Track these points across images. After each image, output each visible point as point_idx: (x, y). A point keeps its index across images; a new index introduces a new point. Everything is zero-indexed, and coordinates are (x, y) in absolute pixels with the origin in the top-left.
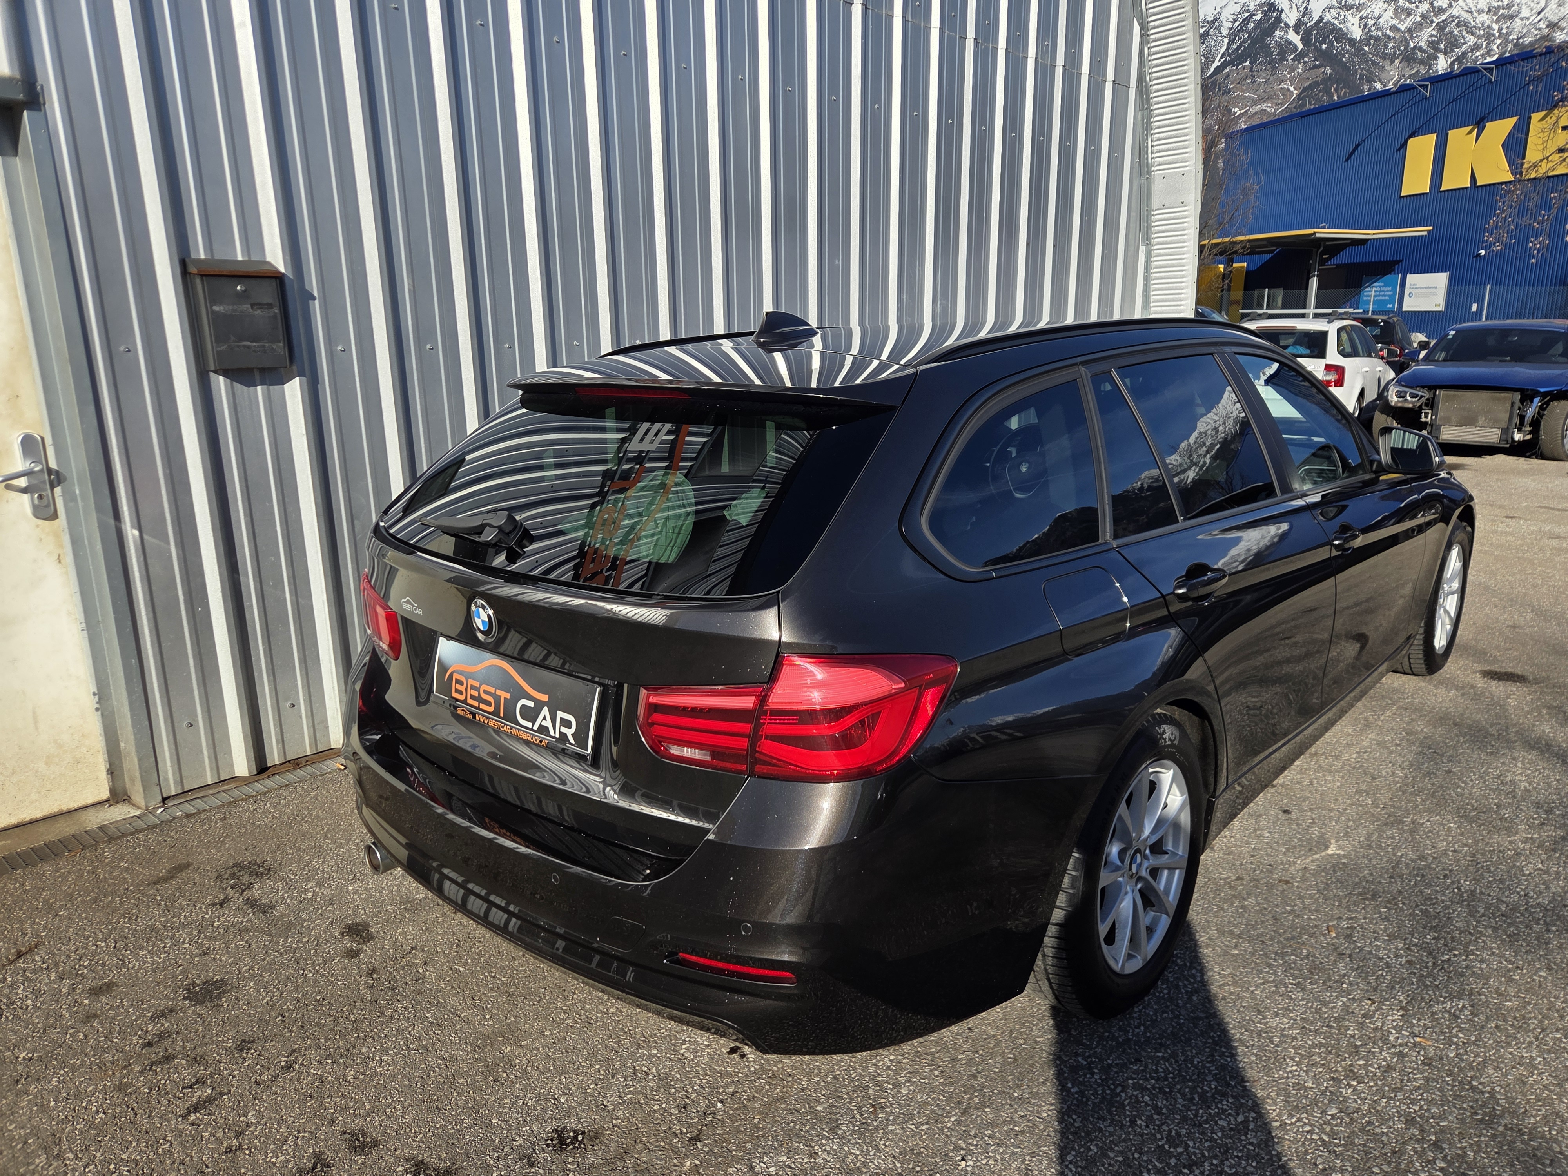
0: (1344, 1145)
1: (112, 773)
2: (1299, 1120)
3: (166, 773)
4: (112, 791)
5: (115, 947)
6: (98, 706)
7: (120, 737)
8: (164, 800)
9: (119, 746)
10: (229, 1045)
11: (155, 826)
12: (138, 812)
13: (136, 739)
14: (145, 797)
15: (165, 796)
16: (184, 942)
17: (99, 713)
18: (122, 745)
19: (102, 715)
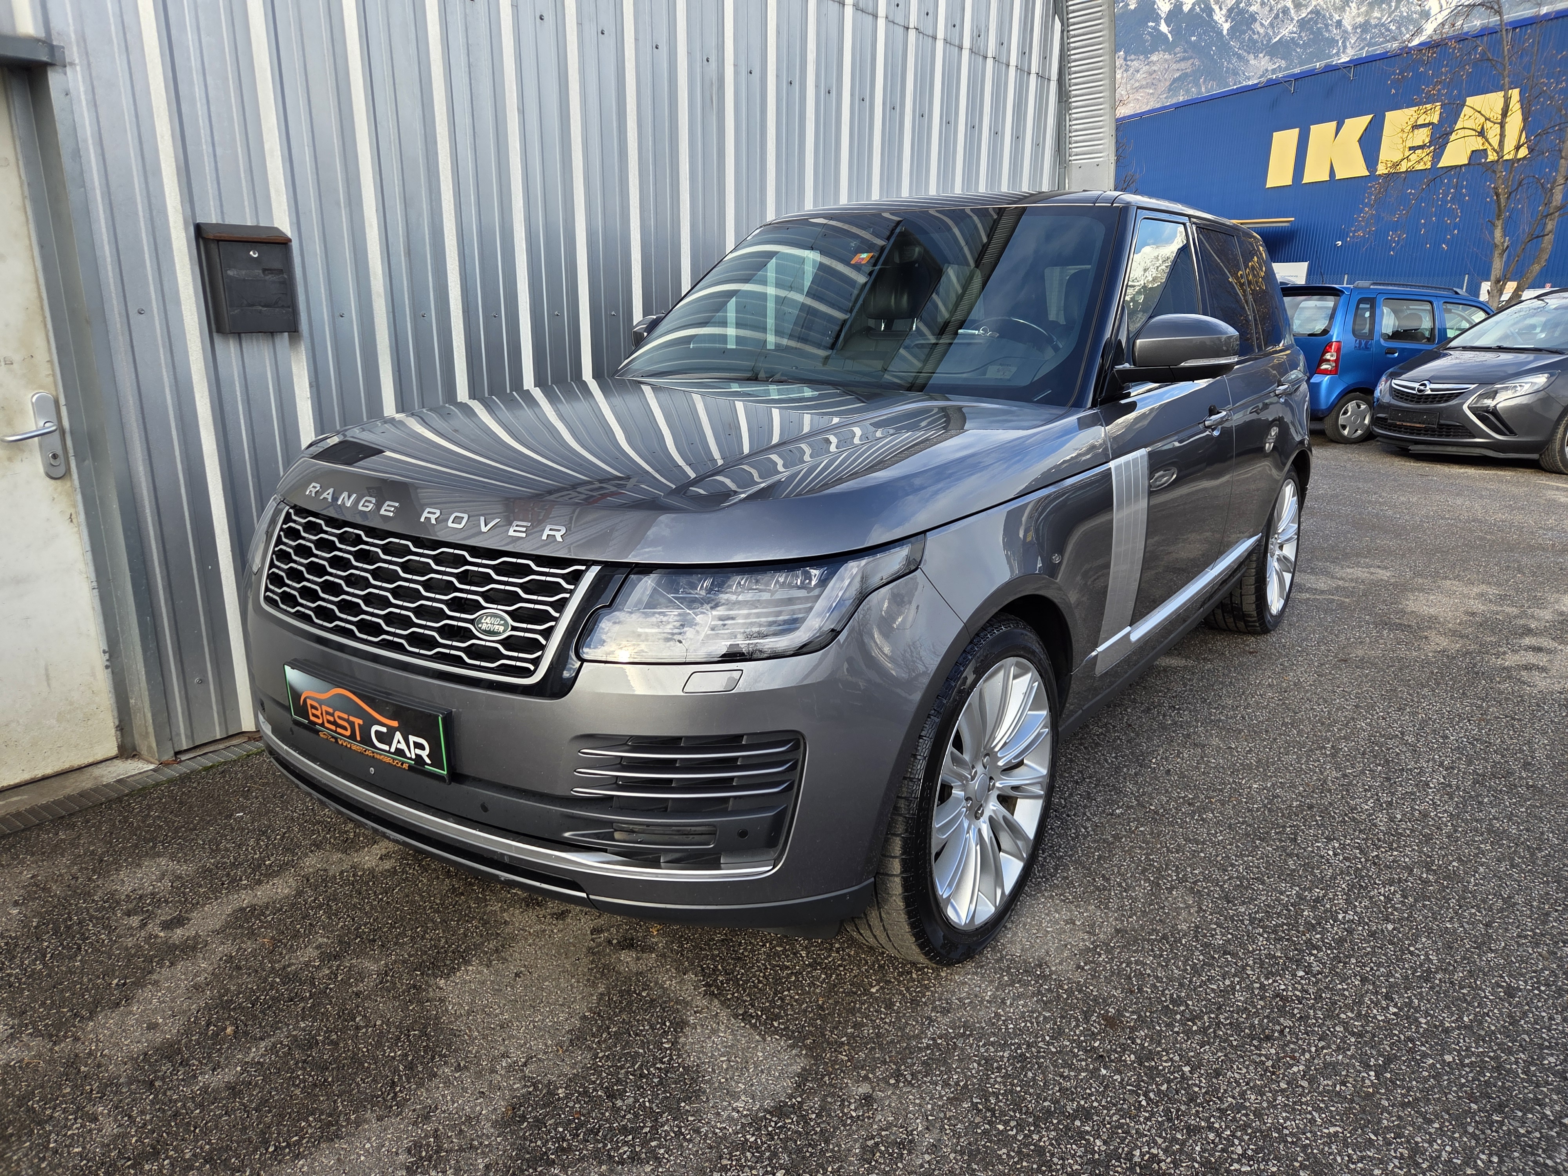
0: (1315, 999)
1: (121, 729)
2: (1274, 981)
3: (178, 728)
4: (121, 747)
6: (108, 663)
7: (130, 695)
8: (177, 753)
9: (130, 702)
12: (152, 767)
13: (150, 696)
14: (158, 753)
15: (177, 749)
17: (109, 670)
19: (113, 673)
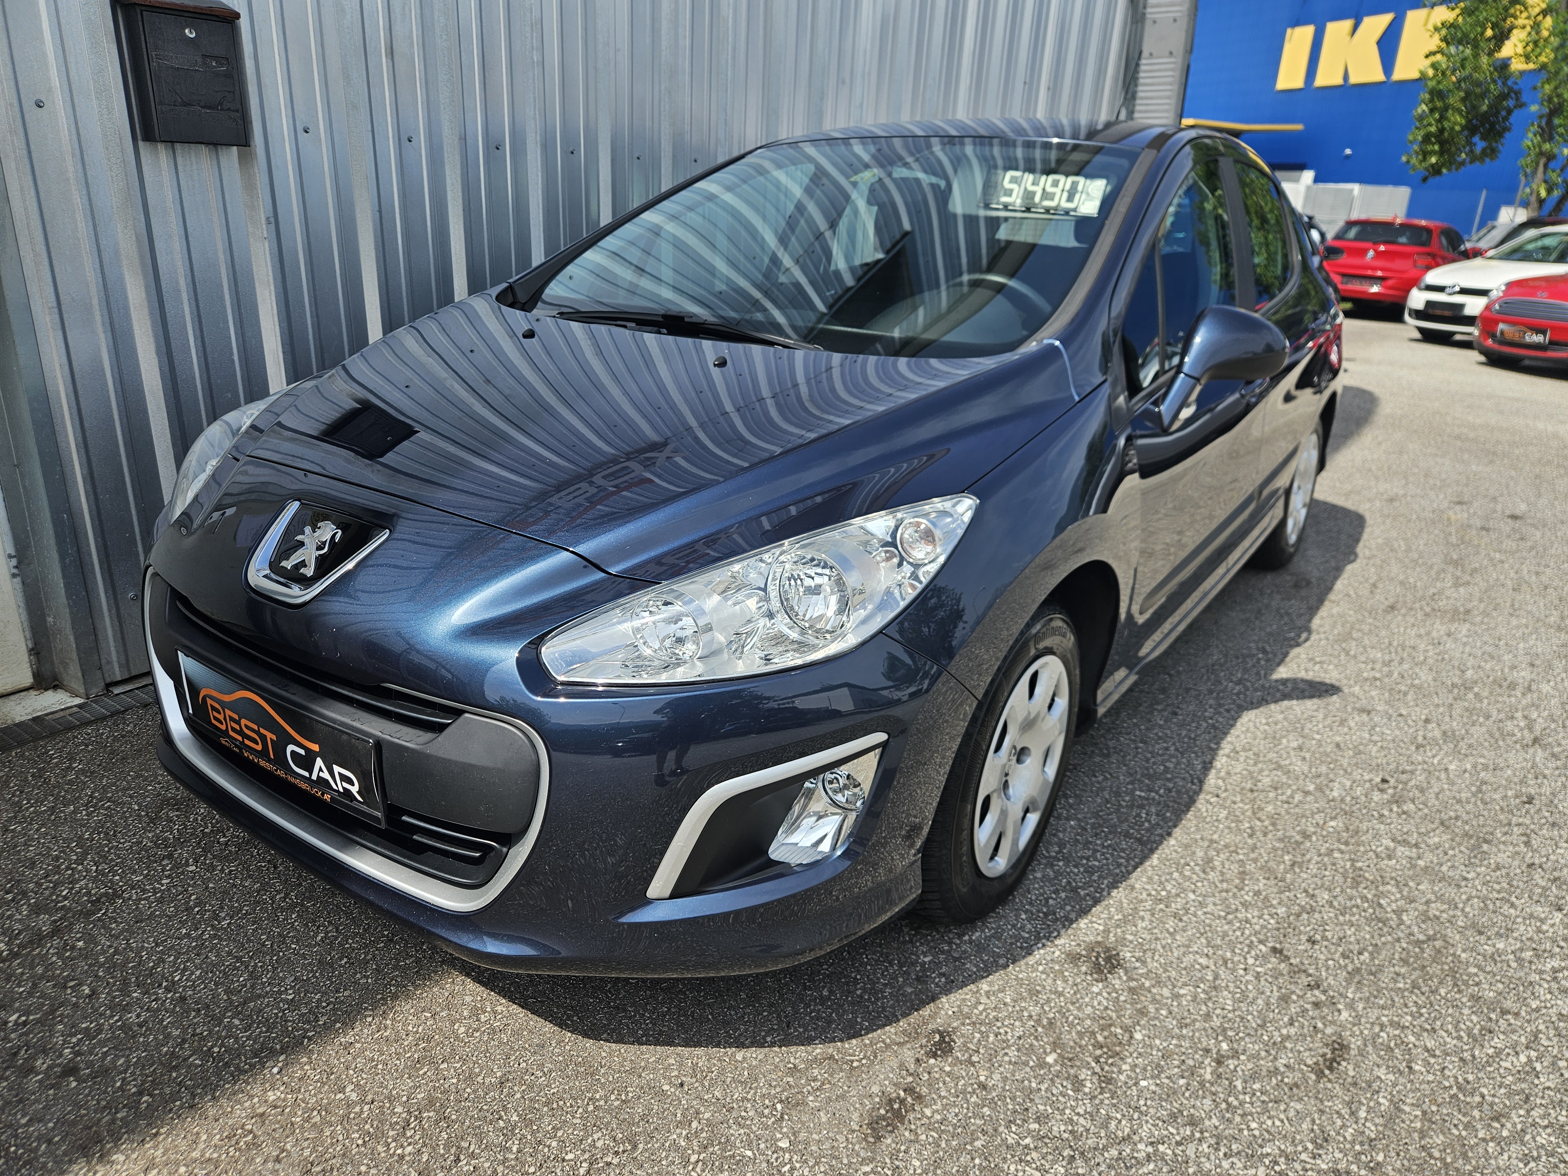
1: (37, 654)
3: (109, 654)
4: (37, 675)
5: (96, 871)
6: (15, 571)
7: (47, 611)
8: (109, 686)
9: (45, 621)
10: (290, 997)
11: (104, 718)
12: (78, 701)
13: (71, 613)
14: (85, 684)
15: (108, 680)
16: (187, 865)
17: (18, 580)
18: (50, 620)
19: (23, 583)
